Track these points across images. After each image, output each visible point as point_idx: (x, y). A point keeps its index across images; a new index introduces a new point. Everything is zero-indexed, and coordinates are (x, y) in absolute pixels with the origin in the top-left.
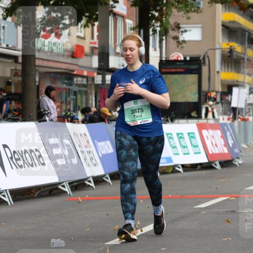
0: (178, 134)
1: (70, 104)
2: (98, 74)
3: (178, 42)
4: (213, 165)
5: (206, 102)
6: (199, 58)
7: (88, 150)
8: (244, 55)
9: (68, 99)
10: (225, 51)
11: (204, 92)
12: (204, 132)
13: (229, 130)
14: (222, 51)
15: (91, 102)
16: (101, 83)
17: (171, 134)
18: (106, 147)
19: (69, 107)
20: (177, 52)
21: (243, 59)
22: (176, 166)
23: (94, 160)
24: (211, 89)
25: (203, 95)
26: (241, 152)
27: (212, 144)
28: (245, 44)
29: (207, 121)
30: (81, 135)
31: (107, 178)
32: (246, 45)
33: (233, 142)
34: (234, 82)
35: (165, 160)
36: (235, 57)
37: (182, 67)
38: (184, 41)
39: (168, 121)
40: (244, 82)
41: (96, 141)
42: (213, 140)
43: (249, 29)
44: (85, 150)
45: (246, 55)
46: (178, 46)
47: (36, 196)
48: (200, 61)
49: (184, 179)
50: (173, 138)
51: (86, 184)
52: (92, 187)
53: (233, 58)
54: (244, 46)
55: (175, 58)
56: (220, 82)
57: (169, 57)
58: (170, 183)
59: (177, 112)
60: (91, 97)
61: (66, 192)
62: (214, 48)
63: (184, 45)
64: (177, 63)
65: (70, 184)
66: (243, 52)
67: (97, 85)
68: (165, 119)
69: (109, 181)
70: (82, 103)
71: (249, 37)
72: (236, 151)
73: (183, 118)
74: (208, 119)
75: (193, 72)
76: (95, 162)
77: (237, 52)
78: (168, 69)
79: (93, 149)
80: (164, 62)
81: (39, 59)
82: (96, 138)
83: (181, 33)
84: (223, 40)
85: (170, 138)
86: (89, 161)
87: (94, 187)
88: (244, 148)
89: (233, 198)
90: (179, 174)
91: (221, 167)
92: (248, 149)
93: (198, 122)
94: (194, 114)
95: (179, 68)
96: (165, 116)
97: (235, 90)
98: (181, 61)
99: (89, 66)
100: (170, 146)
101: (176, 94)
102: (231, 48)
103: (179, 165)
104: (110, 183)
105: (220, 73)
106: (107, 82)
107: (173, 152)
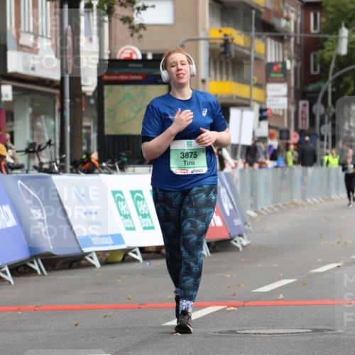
0: (133, 193)
3: (132, 27)
8: (250, 50)
10: (215, 43)
13: (224, 185)
14: (210, 44)
17: (121, 192)
20: (129, 44)
21: (248, 57)
22: (130, 249)
26: (246, 223)
28: (251, 31)
31: (5, 272)
32: (253, 33)
33: (231, 207)
34: (232, 98)
35: (110, 238)
36: (233, 54)
37: (139, 71)
38: (142, 26)
39: (114, 168)
40: (249, 100)
43: (257, 5)
45: (253, 51)
46: (132, 35)
49: (144, 273)
50: (124, 200)
53: (231, 56)
54: (249, 35)
55: (126, 55)
57: (116, 54)
58: (119, 280)
59: (130, 152)
62: (195, 37)
63: (142, 32)
64: (131, 65)
66: (248, 44)
68: (110, 165)
69: (9, 277)
71: (257, 19)
72: (237, 222)
75: (160, 81)
77: (235, 45)
78: (114, 75)
80: (107, 62)
83: (136, 11)
84: (211, 23)
85: (119, 199)
88: (250, 217)
89: (232, 308)
90: (136, 265)
91: (211, 252)
92: (258, 219)
95: (133, 74)
96: (110, 161)
97: (234, 113)
98: (137, 61)
100: (118, 214)
101: (130, 120)
102: (226, 38)
103: (134, 248)
104: (10, 282)
105: (207, 82)
106: (4, 99)
107: (124, 224)
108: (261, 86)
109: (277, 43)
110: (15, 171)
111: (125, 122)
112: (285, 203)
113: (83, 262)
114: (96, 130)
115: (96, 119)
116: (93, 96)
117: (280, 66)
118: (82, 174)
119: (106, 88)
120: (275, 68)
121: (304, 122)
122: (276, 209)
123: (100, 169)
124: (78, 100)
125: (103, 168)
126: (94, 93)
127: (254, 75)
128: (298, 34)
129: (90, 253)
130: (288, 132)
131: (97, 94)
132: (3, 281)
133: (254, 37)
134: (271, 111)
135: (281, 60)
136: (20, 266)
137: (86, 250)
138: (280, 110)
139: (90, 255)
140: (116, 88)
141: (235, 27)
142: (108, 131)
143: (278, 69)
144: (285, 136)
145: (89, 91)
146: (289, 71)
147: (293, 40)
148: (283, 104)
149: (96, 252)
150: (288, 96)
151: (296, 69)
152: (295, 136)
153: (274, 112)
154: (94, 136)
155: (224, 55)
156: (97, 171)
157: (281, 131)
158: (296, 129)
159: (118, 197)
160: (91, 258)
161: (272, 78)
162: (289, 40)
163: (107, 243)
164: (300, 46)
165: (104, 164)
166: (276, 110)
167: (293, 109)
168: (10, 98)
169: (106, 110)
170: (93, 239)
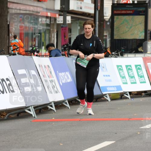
0: (127, 66)
1: (35, 40)
2: (60, 15)
6: (146, 1)
7: (51, 79)
9: (34, 36)
11: (149, 31)
15: (53, 39)
16: (62, 22)
17: (121, 66)
18: (66, 77)
19: (34, 43)
22: (125, 93)
23: (56, 88)
25: (149, 33)
30: (45, 67)
31: (66, 103)
35: (115, 88)
37: (131, 9)
39: (118, 55)
41: (57, 72)
44: (48, 79)
47: (6, 118)
50: (122, 70)
51: (48, 108)
52: (54, 110)
57: (120, 1)
59: (126, 47)
60: (53, 35)
61: (31, 115)
64: (127, 6)
65: (34, 108)
67: (58, 25)
68: (116, 53)
69: (68, 105)
70: (45, 40)
73: (131, 52)
75: (141, 14)
76: (56, 90)
78: (119, 11)
79: (55, 78)
80: (116, 5)
81: (10, 2)
82: (58, 69)
85: (120, 69)
86: (52, 88)
87: (55, 111)
90: (128, 99)
93: (144, 56)
95: (128, 11)
96: (116, 51)
98: (130, 4)
99: (52, 8)
100: (119, 76)
101: (126, 32)
103: (127, 92)
104: (68, 107)
106: (67, 22)
107: (122, 81)
110: (72, 56)
111: (123, 33)
113: (102, 99)
114: (109, 38)
115: (110, 32)
116: (109, 21)
119: (115, 17)
123: (112, 55)
124: (102, 23)
125: (112, 54)
126: (109, 19)
131: (111, 20)
132: (65, 107)
136: (73, 100)
137: (104, 93)
139: (106, 95)
140: (120, 17)
142: (116, 37)
145: (107, 19)
149: (108, 94)
154: (108, 40)
156: (110, 56)
159: (120, 68)
160: (106, 97)
163: (114, 90)
165: (113, 53)
168: (70, 22)
169: (115, 28)
170: (107, 88)
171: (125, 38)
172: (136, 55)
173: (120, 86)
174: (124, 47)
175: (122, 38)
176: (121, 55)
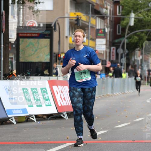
4: (62, 116)
5: (56, 61)
6: (51, 25)
8: (88, 23)
10: (72, 19)
11: (54, 53)
12: (55, 87)
14: (70, 19)
21: (88, 26)
22: (30, 116)
24: (61, 51)
25: (54, 56)
27: (61, 97)
28: (89, 14)
29: (57, 79)
32: (90, 15)
35: (21, 111)
37: (36, 32)
39: (24, 78)
42: (62, 94)
43: (92, 2)
45: (90, 23)
48: (52, 27)
49: (37, 127)
53: (80, 26)
54: (88, 16)
56: (68, 45)
58: (25, 130)
59: (31, 70)
66: (88, 20)
68: (22, 76)
71: (92, 8)
73: (37, 75)
74: (57, 77)
75: (46, 37)
77: (82, 20)
83: (35, 4)
84: (71, 10)
90: (33, 123)
91: (68, 117)
93: (50, 79)
94: (46, 72)
96: (22, 74)
101: (31, 55)
102: (78, 17)
103: (33, 115)
105: (68, 37)
108: (93, 40)
109: (101, 20)
111: (29, 56)
112: (104, 95)
113: (8, 122)
114: (15, 60)
115: (16, 54)
116: (14, 44)
117: (102, 30)
118: (8, 80)
119: (21, 40)
120: (100, 31)
121: (113, 56)
122: (100, 98)
123: (17, 78)
124: (7, 45)
126: (15, 42)
127: (90, 35)
128: (111, 16)
129: (11, 117)
130: (106, 61)
131: (16, 43)
133: (90, 17)
134: (98, 52)
135: (103, 28)
137: (9, 116)
138: (102, 51)
139: (11, 118)
140: (25, 40)
141: (82, 12)
142: (21, 60)
143: (102, 32)
144: (104, 63)
145: (12, 41)
146: (107, 33)
147: (109, 18)
148: (104, 49)
149: (14, 117)
150: (106, 44)
151: (110, 32)
152: (109, 64)
153: (99, 52)
154: (14, 62)
155: (76, 25)
156: (15, 79)
157: (103, 61)
158: (110, 60)
160: (12, 120)
161: (99, 36)
162: (107, 18)
163: (19, 113)
164: (112, 21)
165: (19, 76)
166: (100, 51)
167: (108, 51)
169: (20, 50)
170: (13, 111)
171: (30, 61)
172: (42, 78)
173: (26, 109)
174: (30, 70)
175: (28, 61)
176: (26, 78)
